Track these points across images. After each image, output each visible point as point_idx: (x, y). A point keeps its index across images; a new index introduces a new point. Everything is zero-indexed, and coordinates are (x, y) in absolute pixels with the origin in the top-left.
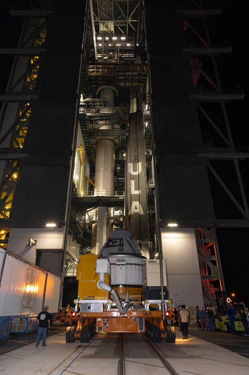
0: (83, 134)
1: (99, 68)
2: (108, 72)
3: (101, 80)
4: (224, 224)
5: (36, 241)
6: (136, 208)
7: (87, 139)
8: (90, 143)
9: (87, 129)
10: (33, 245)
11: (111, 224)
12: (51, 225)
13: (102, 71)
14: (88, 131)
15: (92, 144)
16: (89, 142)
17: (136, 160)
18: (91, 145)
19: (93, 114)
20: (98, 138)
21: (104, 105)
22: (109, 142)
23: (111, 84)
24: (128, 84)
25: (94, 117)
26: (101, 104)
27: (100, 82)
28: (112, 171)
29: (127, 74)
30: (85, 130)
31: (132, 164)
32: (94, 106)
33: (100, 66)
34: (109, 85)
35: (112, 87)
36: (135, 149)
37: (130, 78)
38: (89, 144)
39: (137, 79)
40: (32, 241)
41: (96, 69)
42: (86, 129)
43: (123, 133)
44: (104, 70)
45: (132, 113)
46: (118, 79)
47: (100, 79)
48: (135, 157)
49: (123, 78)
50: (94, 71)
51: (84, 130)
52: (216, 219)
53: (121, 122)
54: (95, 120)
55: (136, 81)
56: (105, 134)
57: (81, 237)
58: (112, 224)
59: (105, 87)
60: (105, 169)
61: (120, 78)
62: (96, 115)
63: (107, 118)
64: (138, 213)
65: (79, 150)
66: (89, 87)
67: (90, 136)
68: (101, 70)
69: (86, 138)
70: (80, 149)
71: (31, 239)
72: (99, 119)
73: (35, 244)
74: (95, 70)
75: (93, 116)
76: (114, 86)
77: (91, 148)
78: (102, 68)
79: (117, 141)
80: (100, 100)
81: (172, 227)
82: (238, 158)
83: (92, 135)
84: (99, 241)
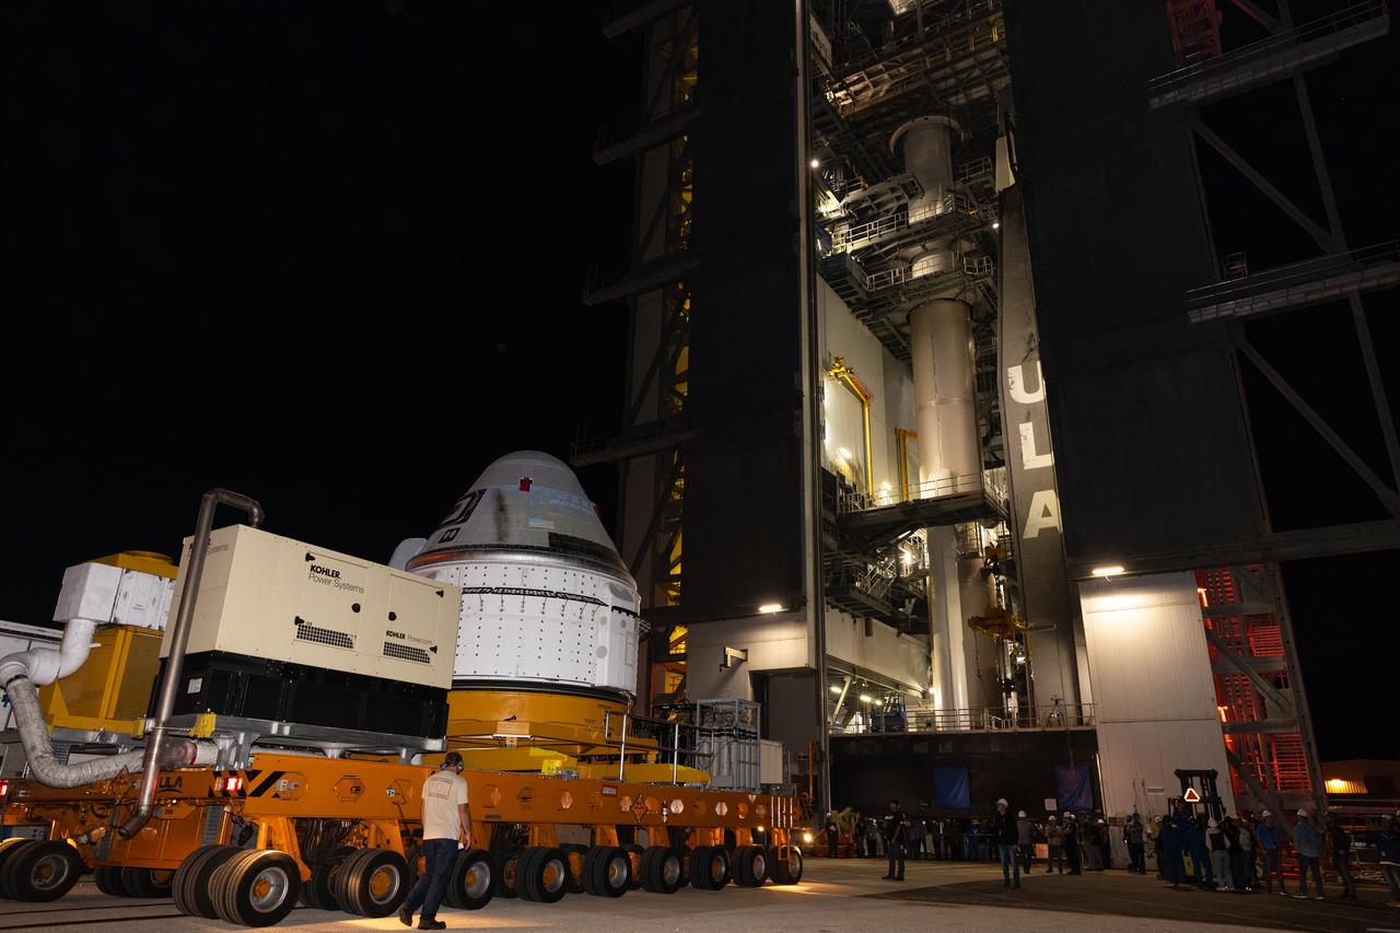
0: (853, 312)
1: (880, 72)
2: (909, 70)
3: (887, 114)
4: (1304, 544)
5: (745, 651)
6: (1046, 513)
7: (873, 319)
8: (889, 326)
9: (861, 295)
10: (741, 661)
11: (978, 569)
12: (771, 608)
13: (892, 77)
14: (865, 298)
15: (895, 327)
16: (882, 324)
17: (1032, 350)
18: (893, 330)
19: (875, 239)
20: (908, 305)
21: (908, 193)
22: (947, 306)
23: (925, 112)
24: (980, 92)
25: (881, 245)
26: (896, 194)
27: (889, 119)
28: (966, 401)
29: (961, 65)
30: (857, 299)
31: (1019, 368)
32: (879, 206)
33: (880, 66)
34: (917, 116)
35: (934, 118)
36: (1027, 314)
37: (977, 72)
38: (887, 329)
39: (1001, 68)
40: (731, 652)
41: (869, 78)
42: (857, 297)
43: (980, 270)
44: (894, 71)
45: (1005, 190)
46: (939, 92)
47: (884, 110)
48: (1029, 343)
49: (951, 82)
50: (866, 88)
51: (852, 299)
52: (1276, 529)
53: (972, 232)
54: (887, 253)
55: (1002, 71)
56: (918, 290)
57: (911, 617)
58: (985, 573)
59: (910, 123)
60: (943, 402)
61: (943, 85)
62: (885, 238)
63: (921, 236)
64: (1055, 528)
65: (836, 374)
66: (860, 146)
67: (875, 309)
68: (886, 76)
69: (869, 317)
70: (837, 371)
71: (728, 649)
72: (896, 247)
73: (746, 660)
74: (867, 82)
75: (878, 244)
76: (938, 112)
77: (899, 338)
78: (888, 69)
79: (970, 298)
80: (890, 185)
81: (1109, 577)
82: (1359, 291)
83: (881, 307)
84: (939, 631)
